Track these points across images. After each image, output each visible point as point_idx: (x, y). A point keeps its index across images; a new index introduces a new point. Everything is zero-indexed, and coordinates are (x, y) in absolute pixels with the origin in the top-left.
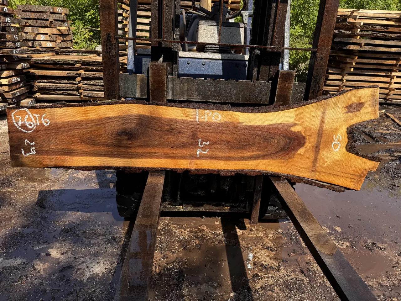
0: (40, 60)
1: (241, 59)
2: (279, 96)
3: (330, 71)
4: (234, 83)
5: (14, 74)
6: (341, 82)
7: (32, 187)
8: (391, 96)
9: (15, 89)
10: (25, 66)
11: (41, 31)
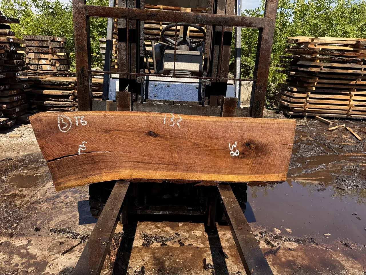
3: (294, 90)
4: (188, 108)
5: (15, 93)
6: (306, 100)
8: (351, 112)
9: (16, 106)
10: (25, 86)
11: (43, 56)
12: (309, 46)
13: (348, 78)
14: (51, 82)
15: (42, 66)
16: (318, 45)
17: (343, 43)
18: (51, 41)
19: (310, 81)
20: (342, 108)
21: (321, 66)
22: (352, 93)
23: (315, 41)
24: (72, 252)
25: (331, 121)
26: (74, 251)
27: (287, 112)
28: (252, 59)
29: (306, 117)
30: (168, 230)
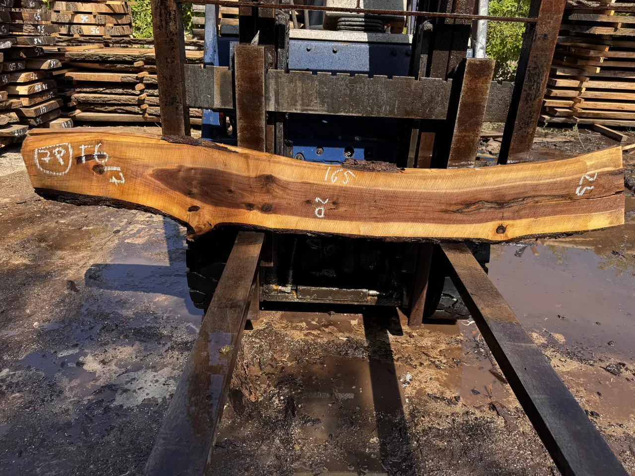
0: (79, 55)
1: (401, 42)
2: (465, 105)
3: (558, 73)
4: (384, 82)
5: (37, 78)
6: (578, 92)
7: (61, 258)
9: (40, 103)
10: (54, 64)
11: (81, 7)
14: (100, 57)
15: (82, 26)
19: (592, 54)
21: (617, 24)
25: (625, 134)
29: (576, 125)
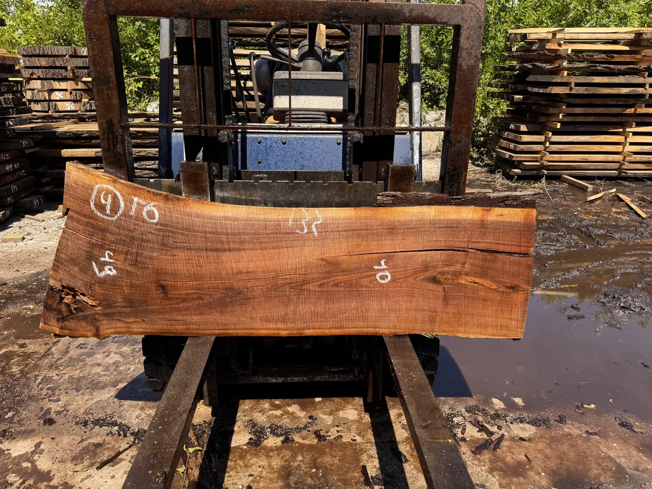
3: (522, 129)
4: (321, 187)
5: (8, 158)
6: (543, 146)
8: (627, 165)
9: (11, 183)
10: (25, 144)
11: (56, 85)
12: (548, 46)
13: (620, 103)
14: (74, 133)
15: (57, 103)
16: (565, 42)
17: (610, 38)
18: (71, 56)
19: (551, 111)
20: (610, 158)
21: (571, 83)
22: (628, 130)
23: (559, 36)
24: (117, 464)
25: (590, 184)
26: (121, 460)
27: (510, 170)
28: (443, 74)
29: (544, 178)
30: (295, 411)
